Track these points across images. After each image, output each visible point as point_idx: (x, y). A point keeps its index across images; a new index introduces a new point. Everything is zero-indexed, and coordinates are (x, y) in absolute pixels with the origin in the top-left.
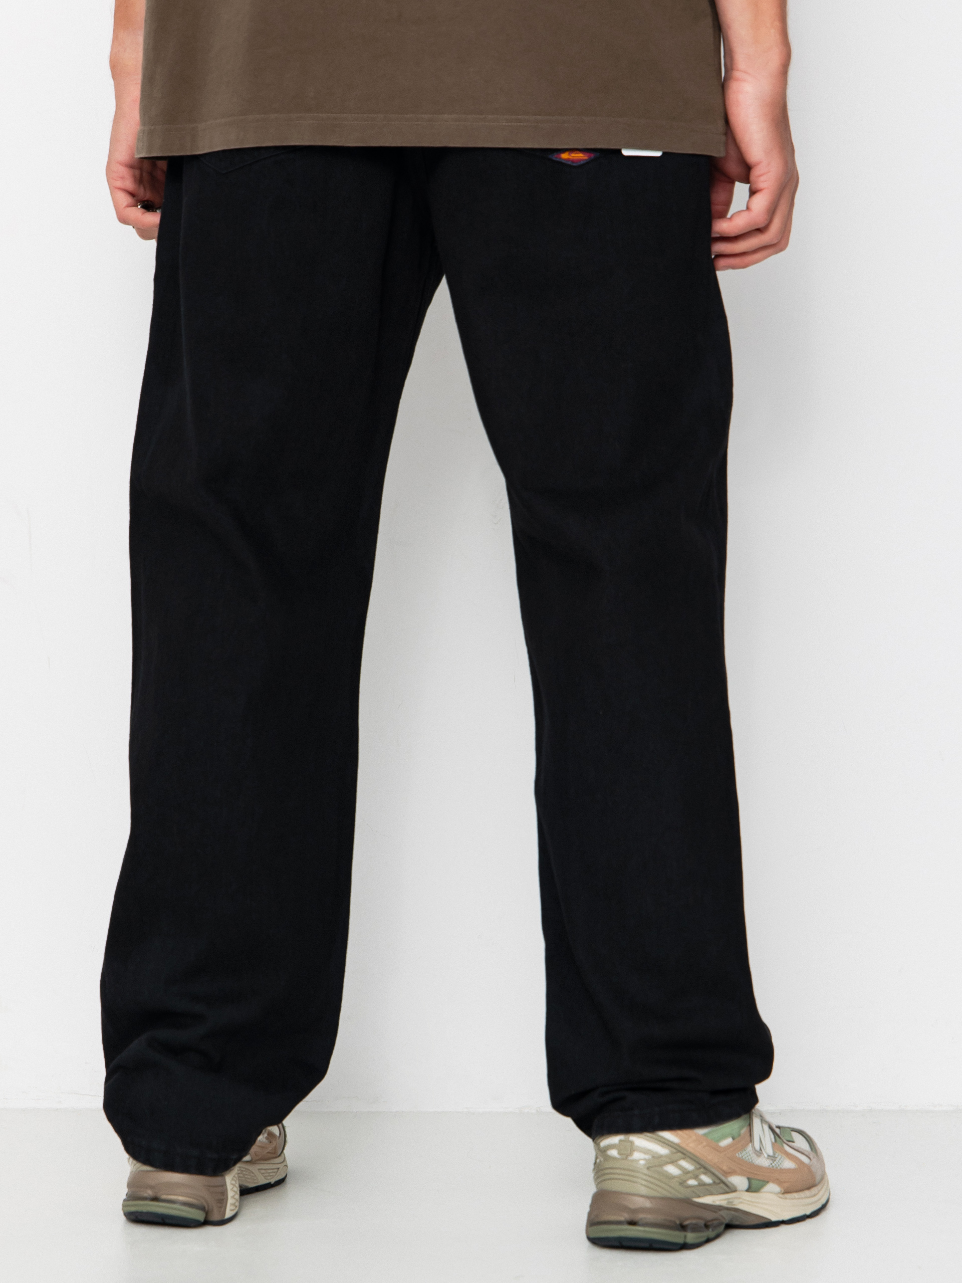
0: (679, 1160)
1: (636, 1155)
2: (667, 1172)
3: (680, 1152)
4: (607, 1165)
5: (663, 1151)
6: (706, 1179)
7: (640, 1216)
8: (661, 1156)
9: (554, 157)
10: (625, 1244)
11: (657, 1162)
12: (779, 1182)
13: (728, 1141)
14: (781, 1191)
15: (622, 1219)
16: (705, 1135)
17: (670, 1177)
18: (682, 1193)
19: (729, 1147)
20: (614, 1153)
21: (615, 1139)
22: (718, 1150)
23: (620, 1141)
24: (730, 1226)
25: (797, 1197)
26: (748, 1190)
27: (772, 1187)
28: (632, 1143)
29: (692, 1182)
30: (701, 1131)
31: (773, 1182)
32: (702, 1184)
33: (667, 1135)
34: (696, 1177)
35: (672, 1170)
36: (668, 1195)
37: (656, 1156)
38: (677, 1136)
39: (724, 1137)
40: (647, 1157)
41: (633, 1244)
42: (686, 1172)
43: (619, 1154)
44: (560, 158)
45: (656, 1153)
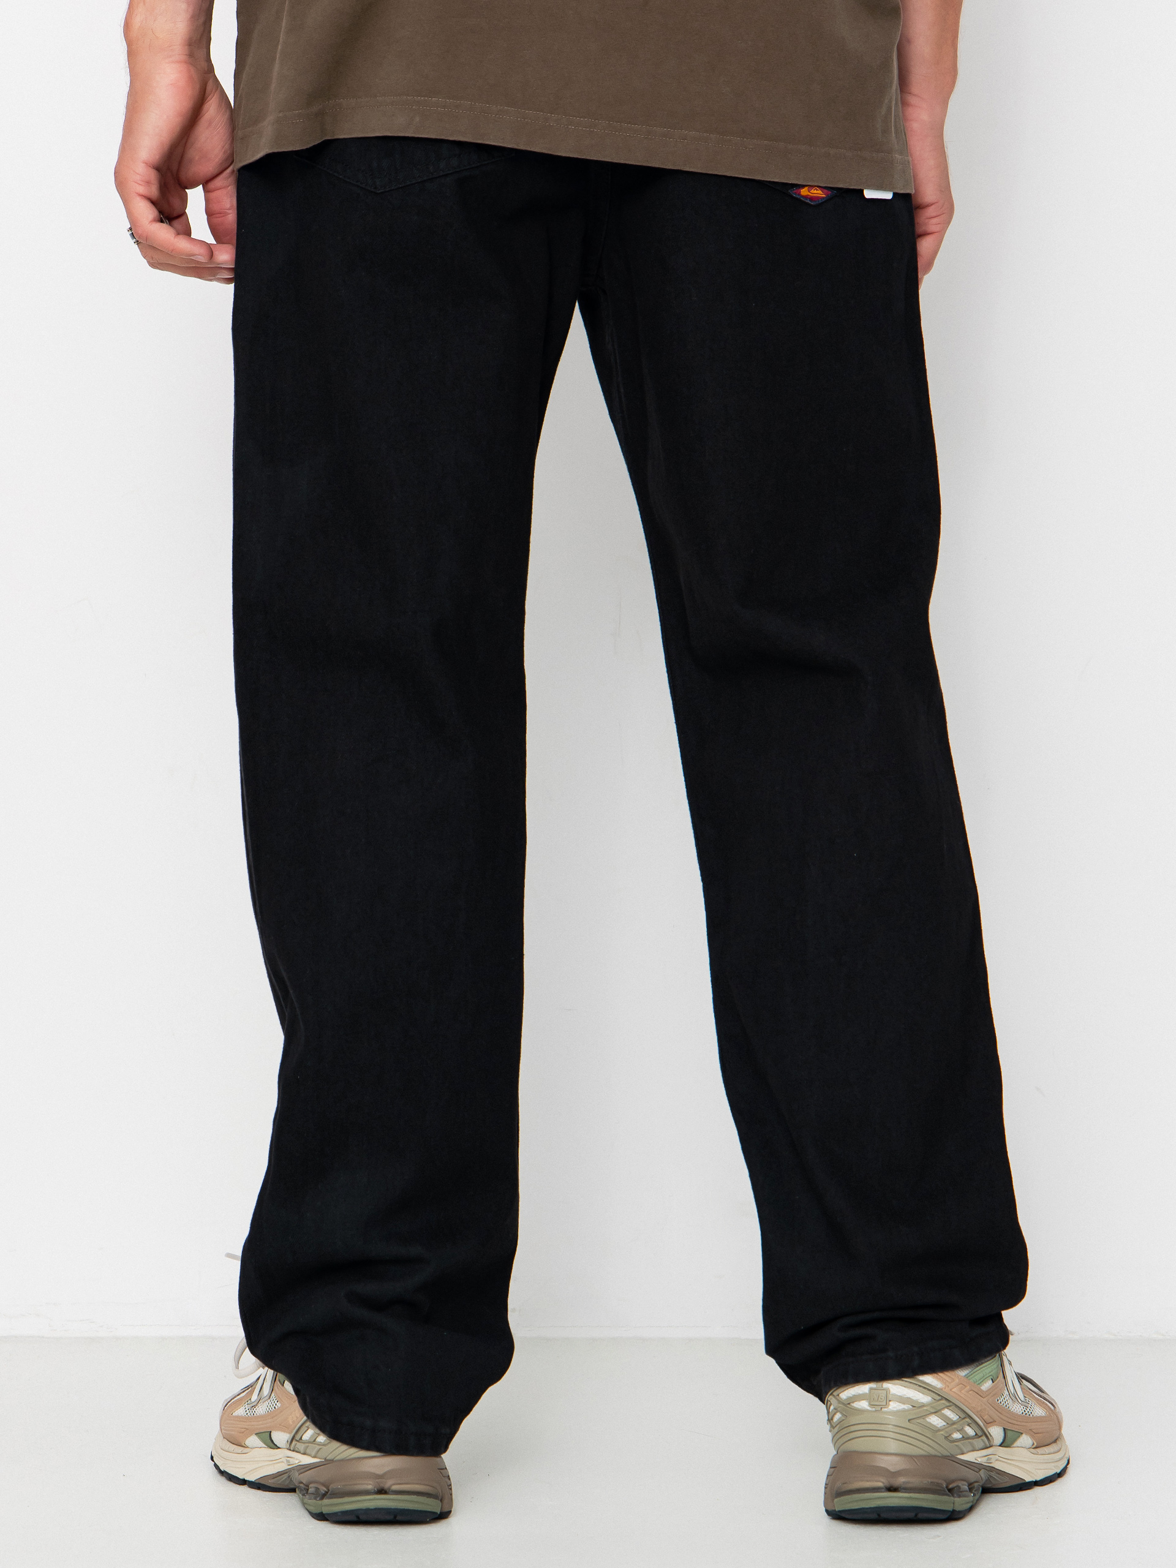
0: (943, 1409)
1: (894, 1406)
2: (930, 1423)
3: (943, 1399)
4: (853, 1420)
5: (924, 1398)
6: (970, 1431)
7: (901, 1481)
8: (923, 1405)
9: (793, 192)
10: (884, 1515)
11: (918, 1413)
12: (1032, 1433)
13: (987, 1385)
14: (1034, 1444)
15: (880, 1484)
16: (967, 1376)
17: (936, 1430)
18: (945, 1449)
19: (990, 1390)
20: (864, 1405)
21: (864, 1388)
22: (980, 1394)
23: (871, 1389)
24: (988, 1490)
25: (1047, 1452)
26: (1000, 1446)
27: (1025, 1440)
28: (887, 1390)
29: (957, 1435)
30: (962, 1373)
31: (1027, 1433)
32: (966, 1438)
33: (928, 1379)
34: (961, 1430)
35: (935, 1421)
36: (933, 1452)
37: (916, 1406)
38: (939, 1380)
39: (983, 1380)
40: (906, 1407)
41: (893, 1515)
42: (950, 1423)
43: (871, 1405)
44: (799, 194)
45: (916, 1401)
